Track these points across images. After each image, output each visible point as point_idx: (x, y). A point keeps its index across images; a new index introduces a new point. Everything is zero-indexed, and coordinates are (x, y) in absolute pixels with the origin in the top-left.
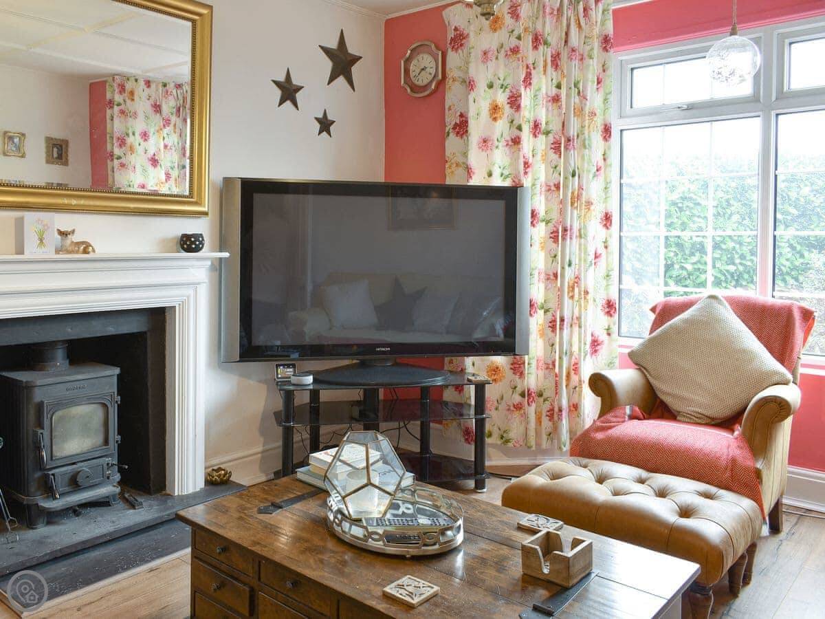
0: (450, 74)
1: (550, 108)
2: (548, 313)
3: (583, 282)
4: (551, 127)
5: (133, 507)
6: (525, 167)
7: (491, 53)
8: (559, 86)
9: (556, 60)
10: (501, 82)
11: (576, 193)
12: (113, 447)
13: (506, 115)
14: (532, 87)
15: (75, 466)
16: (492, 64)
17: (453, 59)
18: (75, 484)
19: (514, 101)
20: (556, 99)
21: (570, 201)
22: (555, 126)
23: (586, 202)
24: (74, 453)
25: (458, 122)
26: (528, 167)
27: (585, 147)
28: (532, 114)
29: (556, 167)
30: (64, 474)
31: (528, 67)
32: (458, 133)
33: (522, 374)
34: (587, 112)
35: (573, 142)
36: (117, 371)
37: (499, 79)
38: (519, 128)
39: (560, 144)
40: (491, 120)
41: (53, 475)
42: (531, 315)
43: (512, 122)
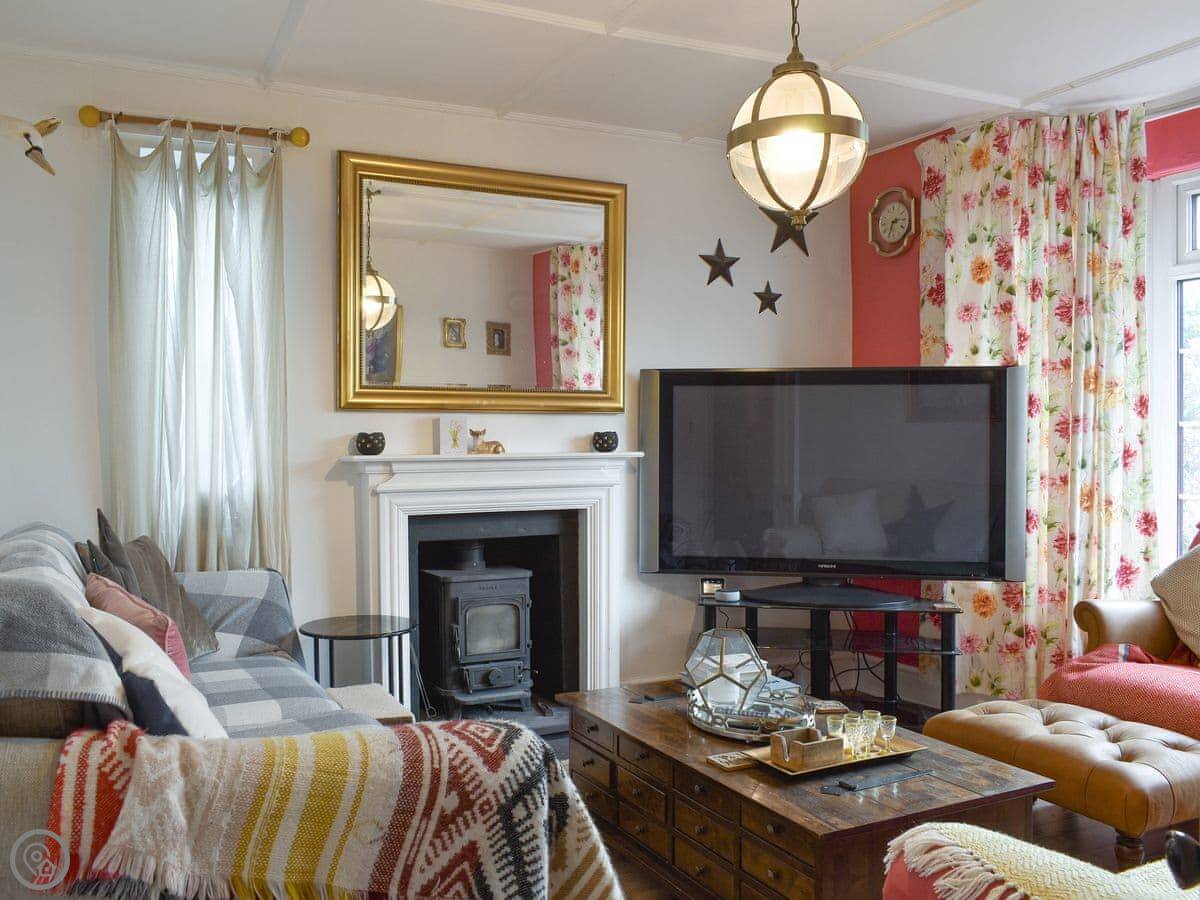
0: (925, 228)
1: (1055, 263)
2: (1053, 529)
3: (1103, 489)
4: (1055, 287)
5: (543, 713)
6: (1020, 340)
7: (973, 198)
8: (1068, 233)
9: (1063, 199)
10: (988, 233)
11: (1093, 371)
12: (525, 652)
13: (994, 274)
14: (1030, 236)
15: (487, 665)
16: (974, 213)
17: (928, 207)
18: (487, 683)
19: (1004, 257)
20: (1064, 250)
21: (1082, 382)
22: (1063, 285)
23: (1107, 383)
24: (487, 651)
25: (935, 286)
26: (1025, 340)
27: (1104, 309)
28: (1030, 271)
29: (1063, 339)
30: (476, 671)
31: (1023, 212)
32: (934, 301)
33: (1018, 607)
34: (1108, 264)
35: (1087, 305)
36: (529, 574)
37: (985, 229)
38: (1011, 291)
39: (1071, 307)
40: (975, 282)
41: (467, 670)
42: (1028, 530)
43: (1001, 283)
